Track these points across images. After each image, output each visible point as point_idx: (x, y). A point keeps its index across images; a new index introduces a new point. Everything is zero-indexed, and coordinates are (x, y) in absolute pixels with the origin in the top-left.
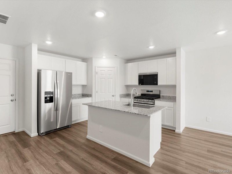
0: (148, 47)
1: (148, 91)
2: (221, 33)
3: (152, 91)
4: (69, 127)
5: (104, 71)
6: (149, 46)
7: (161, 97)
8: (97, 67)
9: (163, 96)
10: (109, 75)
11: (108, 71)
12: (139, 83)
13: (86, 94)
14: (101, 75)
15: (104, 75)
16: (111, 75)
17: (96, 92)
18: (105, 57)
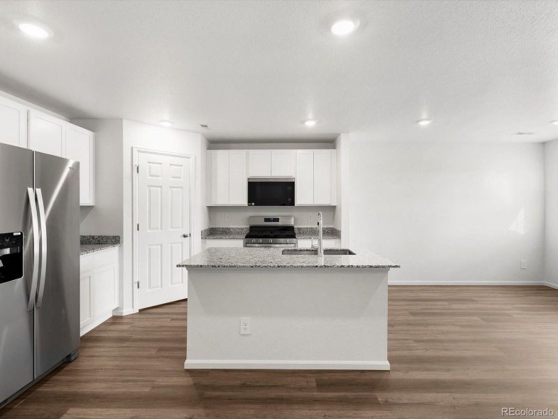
0: (303, 122)
1: (267, 220)
2: (424, 123)
3: (277, 220)
4: (73, 358)
5: (160, 164)
6: (305, 121)
7: (296, 231)
8: (139, 151)
9: (299, 229)
10: (173, 177)
11: (171, 165)
12: (250, 201)
13: (93, 237)
14: (151, 176)
15: (158, 176)
16: (180, 178)
17: (135, 227)
18: (168, 124)
